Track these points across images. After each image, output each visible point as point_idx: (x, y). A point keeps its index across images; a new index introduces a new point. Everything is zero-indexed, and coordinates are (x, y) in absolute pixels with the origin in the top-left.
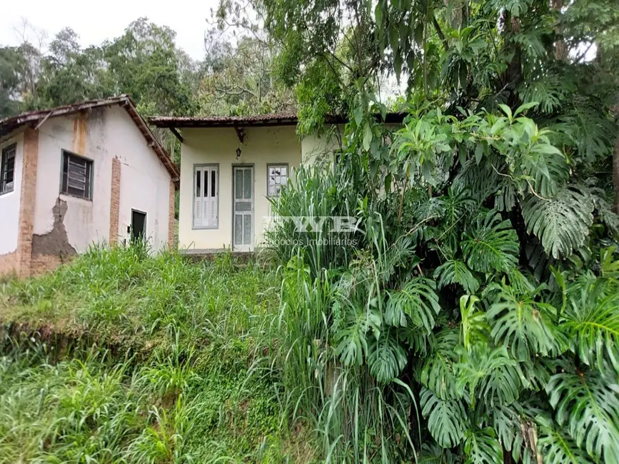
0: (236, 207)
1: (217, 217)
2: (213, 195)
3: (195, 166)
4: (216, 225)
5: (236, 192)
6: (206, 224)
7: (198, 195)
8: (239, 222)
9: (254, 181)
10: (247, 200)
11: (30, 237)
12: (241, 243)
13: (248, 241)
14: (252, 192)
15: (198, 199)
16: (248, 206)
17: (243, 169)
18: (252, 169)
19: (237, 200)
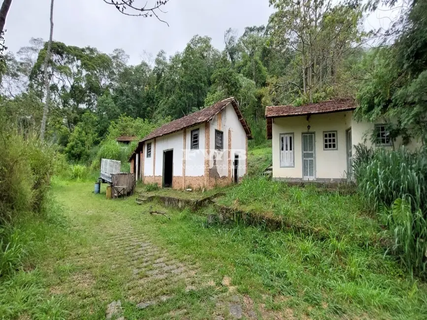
0: (305, 156)
1: (294, 161)
2: (291, 149)
3: (281, 134)
4: (293, 165)
5: (304, 148)
6: (287, 165)
7: (282, 149)
8: (306, 164)
9: (315, 141)
10: (310, 152)
11: (208, 170)
12: (307, 175)
13: (311, 174)
14: (314, 147)
15: (282, 151)
16: (311, 155)
17: (308, 135)
18: (313, 134)
19: (305, 152)
